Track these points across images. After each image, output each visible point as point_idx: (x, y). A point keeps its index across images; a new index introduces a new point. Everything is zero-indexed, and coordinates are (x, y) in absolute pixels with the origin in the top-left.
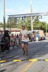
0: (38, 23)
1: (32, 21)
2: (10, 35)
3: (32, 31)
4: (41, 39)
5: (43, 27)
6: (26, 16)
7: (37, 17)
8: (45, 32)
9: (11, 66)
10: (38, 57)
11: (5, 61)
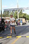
0: (22, 14)
1: (18, 13)
2: (5, 21)
3: (18, 19)
4: (24, 24)
5: (25, 16)
6: (15, 10)
7: (21, 10)
8: (26, 19)
9: (5, 40)
10: (22, 35)
11: (2, 37)
